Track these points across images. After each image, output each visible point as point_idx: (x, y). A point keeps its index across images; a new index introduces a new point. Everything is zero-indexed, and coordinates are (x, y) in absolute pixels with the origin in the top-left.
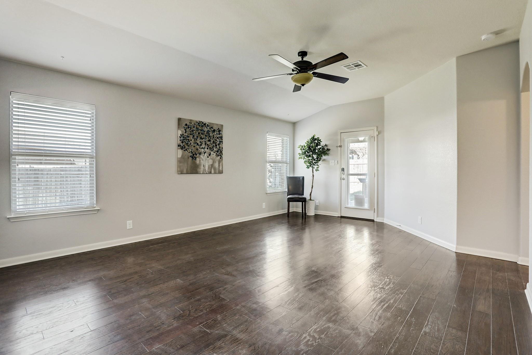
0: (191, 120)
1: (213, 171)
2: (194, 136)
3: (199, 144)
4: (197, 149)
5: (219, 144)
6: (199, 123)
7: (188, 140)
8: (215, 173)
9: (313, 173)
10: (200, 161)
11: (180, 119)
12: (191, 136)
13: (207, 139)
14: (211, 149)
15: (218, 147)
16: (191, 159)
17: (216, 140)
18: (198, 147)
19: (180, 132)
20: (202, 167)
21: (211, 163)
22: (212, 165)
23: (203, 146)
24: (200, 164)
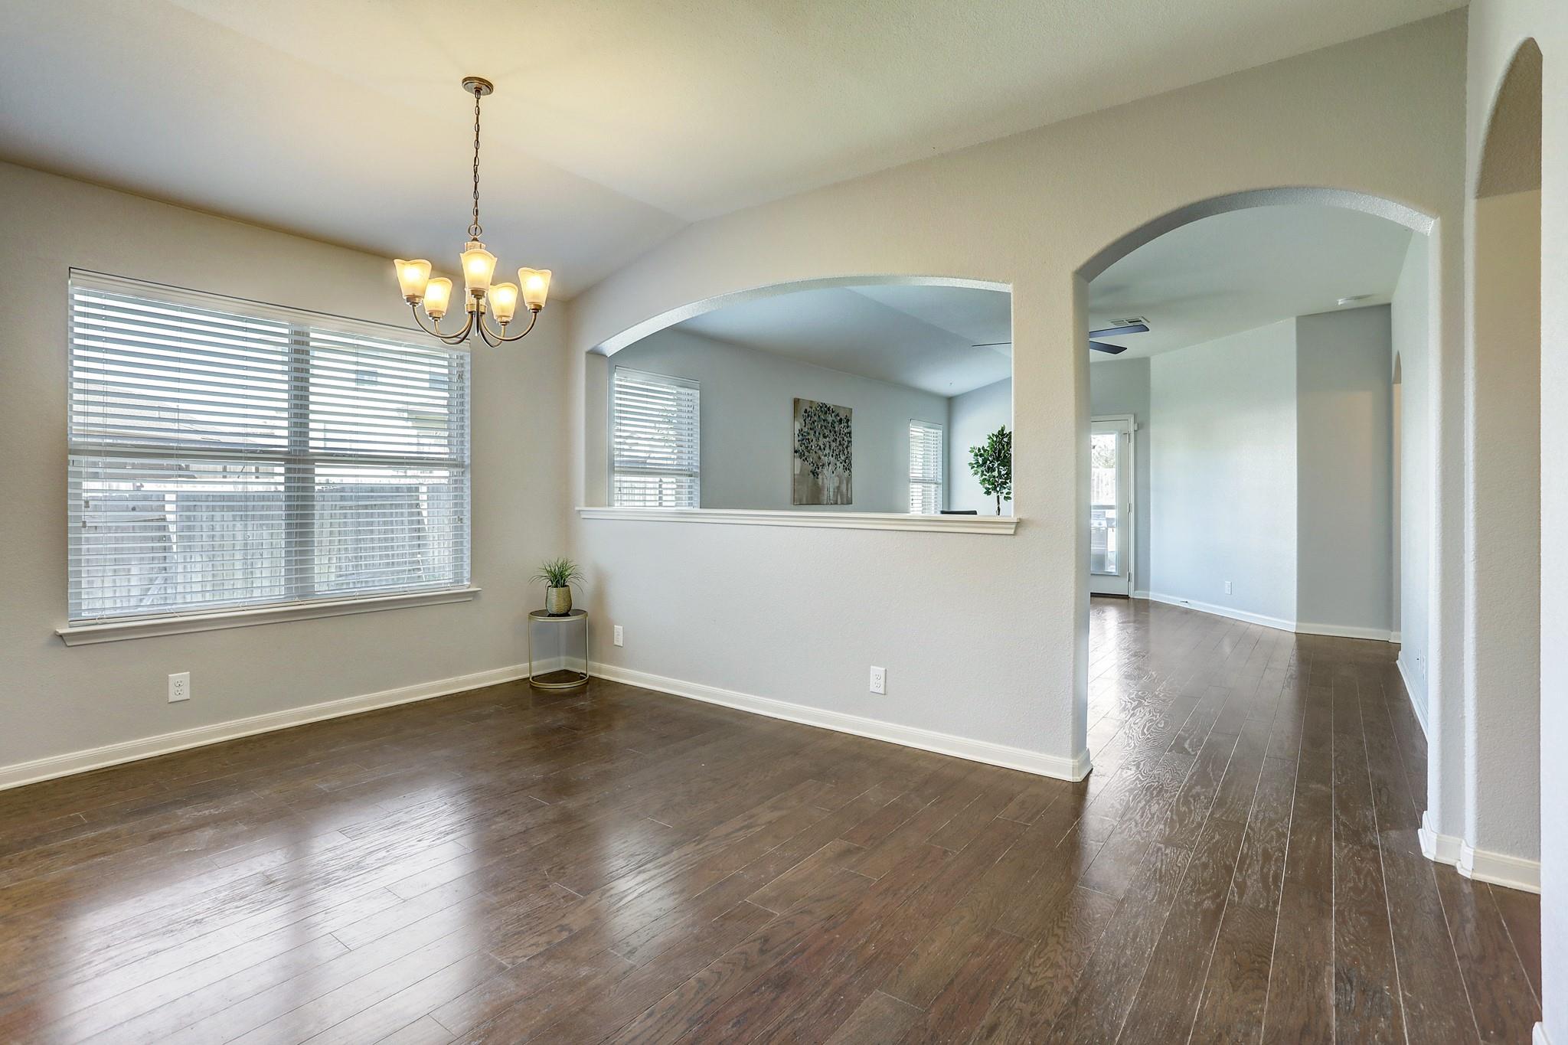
0: (811, 402)
1: (839, 501)
2: (815, 432)
3: (822, 447)
4: (820, 458)
5: (847, 448)
6: (821, 407)
7: (808, 439)
8: (842, 504)
9: (999, 503)
10: (823, 479)
11: (799, 399)
12: (812, 432)
13: (832, 438)
14: (837, 457)
15: (846, 452)
16: (811, 475)
17: (843, 440)
18: (820, 453)
19: (798, 426)
20: (826, 492)
21: (837, 485)
22: (838, 488)
23: (827, 451)
24: (823, 486)
